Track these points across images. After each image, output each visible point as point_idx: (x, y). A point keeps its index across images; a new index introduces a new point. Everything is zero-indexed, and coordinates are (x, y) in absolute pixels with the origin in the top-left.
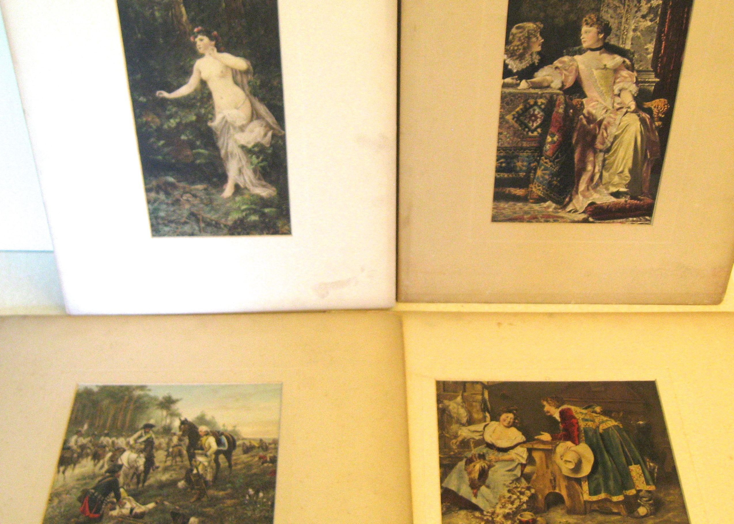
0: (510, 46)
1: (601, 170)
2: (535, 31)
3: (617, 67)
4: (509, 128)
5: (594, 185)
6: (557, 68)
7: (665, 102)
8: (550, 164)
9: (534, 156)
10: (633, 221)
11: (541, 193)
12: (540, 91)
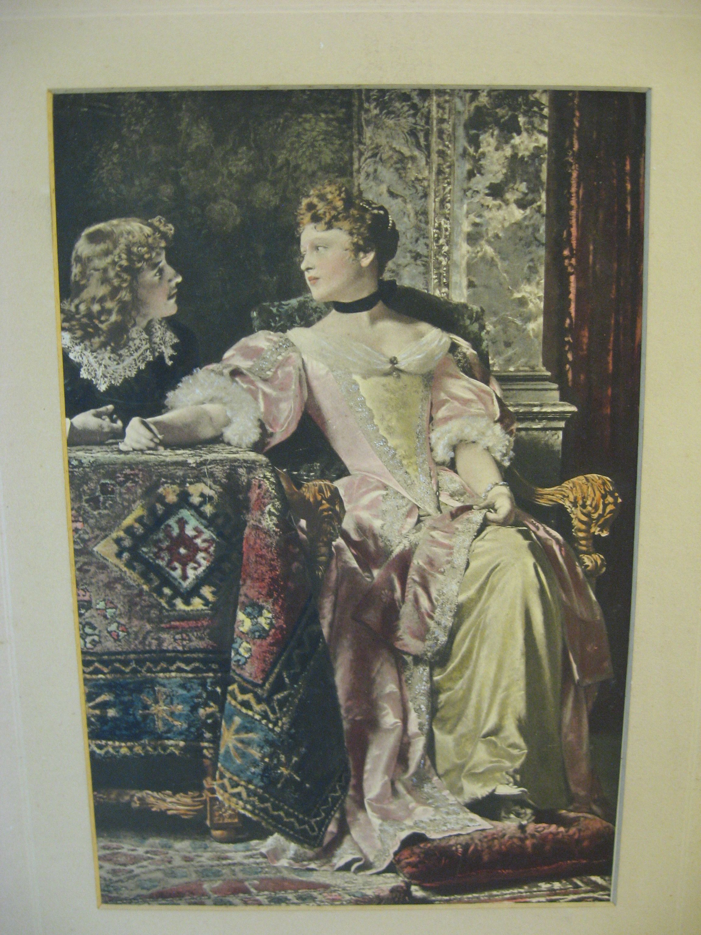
0: (76, 301)
1: (426, 727)
2: (151, 248)
3: (432, 366)
4: (109, 586)
5: (410, 779)
6: (236, 373)
7: (604, 484)
8: (257, 708)
9: (203, 685)
10: (553, 892)
11: (244, 808)
12: (194, 455)
